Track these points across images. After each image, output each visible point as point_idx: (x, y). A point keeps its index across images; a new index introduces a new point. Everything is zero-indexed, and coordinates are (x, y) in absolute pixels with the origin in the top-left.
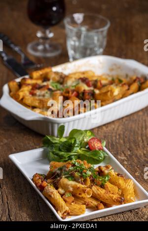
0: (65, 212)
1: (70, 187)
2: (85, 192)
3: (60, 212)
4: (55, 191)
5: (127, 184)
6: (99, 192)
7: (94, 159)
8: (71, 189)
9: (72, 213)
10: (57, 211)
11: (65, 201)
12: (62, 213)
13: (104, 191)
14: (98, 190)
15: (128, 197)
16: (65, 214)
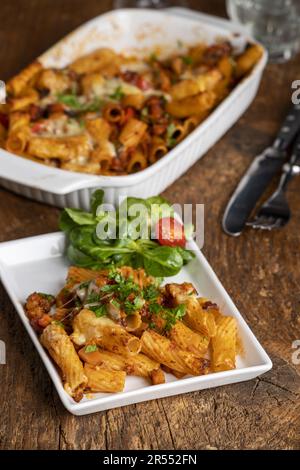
0: (81, 386)
1: (96, 331)
2: (124, 345)
3: (70, 386)
4: (64, 338)
5: (221, 328)
6: (156, 346)
7: (161, 266)
8: (98, 335)
9: (95, 387)
10: (63, 382)
11: (83, 361)
12: (74, 387)
13: (167, 343)
14: (155, 340)
15: (220, 359)
16: (80, 390)
